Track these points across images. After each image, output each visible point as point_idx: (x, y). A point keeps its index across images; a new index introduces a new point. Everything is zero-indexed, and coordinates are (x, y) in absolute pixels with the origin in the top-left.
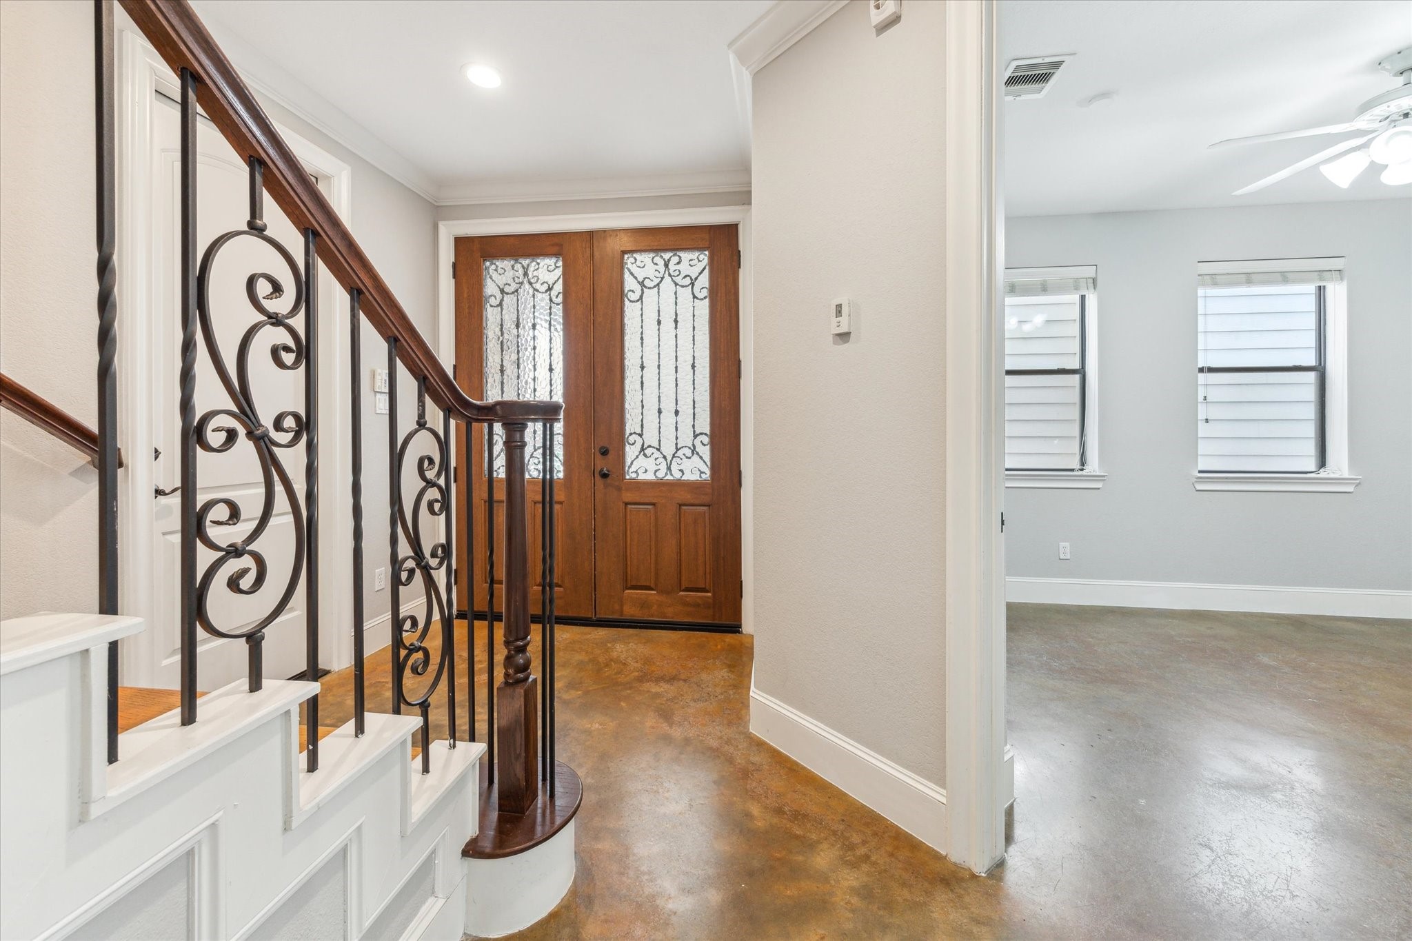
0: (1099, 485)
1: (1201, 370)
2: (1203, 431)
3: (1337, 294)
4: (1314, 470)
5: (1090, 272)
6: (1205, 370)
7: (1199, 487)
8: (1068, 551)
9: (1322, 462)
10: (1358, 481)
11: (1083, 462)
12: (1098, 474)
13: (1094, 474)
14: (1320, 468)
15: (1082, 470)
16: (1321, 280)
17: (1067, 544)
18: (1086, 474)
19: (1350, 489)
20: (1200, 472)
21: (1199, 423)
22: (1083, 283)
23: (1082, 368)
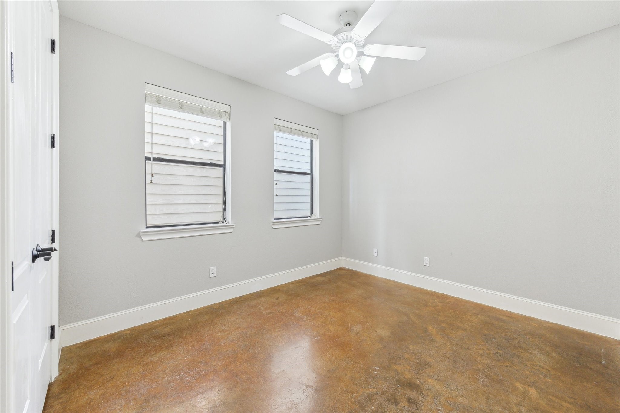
0: (231, 230)
1: (275, 171)
2: (276, 200)
3: (316, 144)
4: (309, 216)
5: (227, 109)
6: (276, 171)
7: (274, 227)
8: (215, 272)
9: (312, 213)
10: (321, 220)
11: (224, 217)
12: (231, 224)
13: (229, 224)
14: (312, 215)
15: (223, 222)
16: (313, 137)
17: (214, 268)
18: (226, 225)
19: (319, 223)
20: (274, 219)
21: (274, 196)
22: (223, 114)
23: (224, 164)
